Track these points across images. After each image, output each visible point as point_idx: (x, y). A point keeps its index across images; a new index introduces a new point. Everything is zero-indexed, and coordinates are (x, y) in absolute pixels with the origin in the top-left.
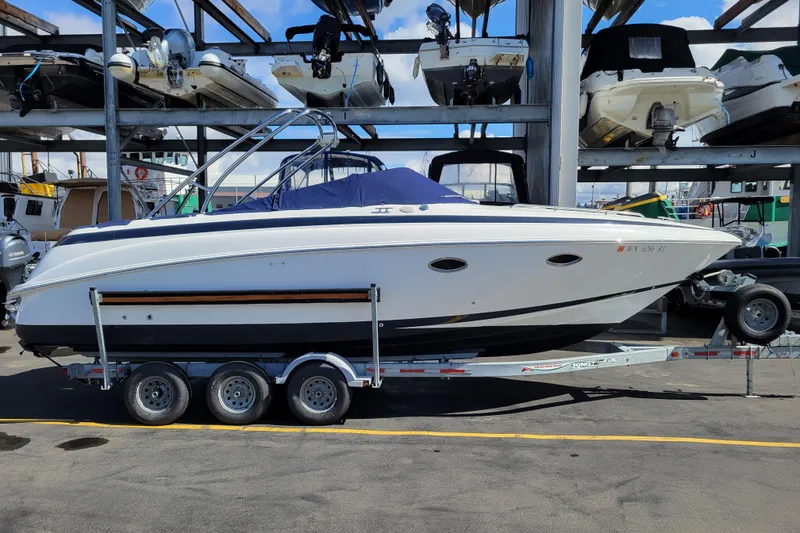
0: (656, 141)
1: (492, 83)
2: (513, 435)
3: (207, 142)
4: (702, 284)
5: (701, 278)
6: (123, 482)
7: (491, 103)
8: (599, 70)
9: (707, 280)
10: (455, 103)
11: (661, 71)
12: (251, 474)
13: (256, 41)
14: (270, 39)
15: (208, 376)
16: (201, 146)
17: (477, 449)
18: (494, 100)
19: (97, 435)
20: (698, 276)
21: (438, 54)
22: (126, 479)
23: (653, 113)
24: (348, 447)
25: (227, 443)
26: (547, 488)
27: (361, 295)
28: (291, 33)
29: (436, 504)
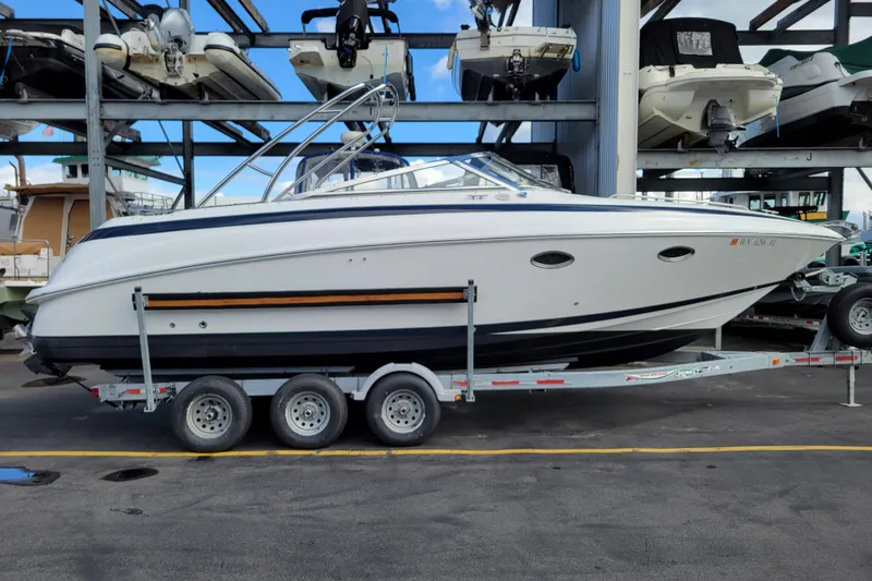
0: (713, 142)
1: (536, 76)
2: (630, 450)
3: (194, 144)
4: (804, 284)
5: (803, 277)
6: (207, 513)
7: (534, 99)
8: (648, 65)
9: (808, 279)
10: (495, 99)
11: (714, 67)
12: (359, 498)
13: (252, 31)
14: (267, 28)
15: (273, 393)
16: (188, 150)
17: (601, 465)
18: (537, 96)
19: (145, 466)
20: (799, 275)
21: (478, 43)
22: (208, 509)
23: (709, 112)
24: (452, 468)
25: (307, 469)
26: (706, 500)
27: (458, 295)
28: (308, 17)
29: (596, 521)
